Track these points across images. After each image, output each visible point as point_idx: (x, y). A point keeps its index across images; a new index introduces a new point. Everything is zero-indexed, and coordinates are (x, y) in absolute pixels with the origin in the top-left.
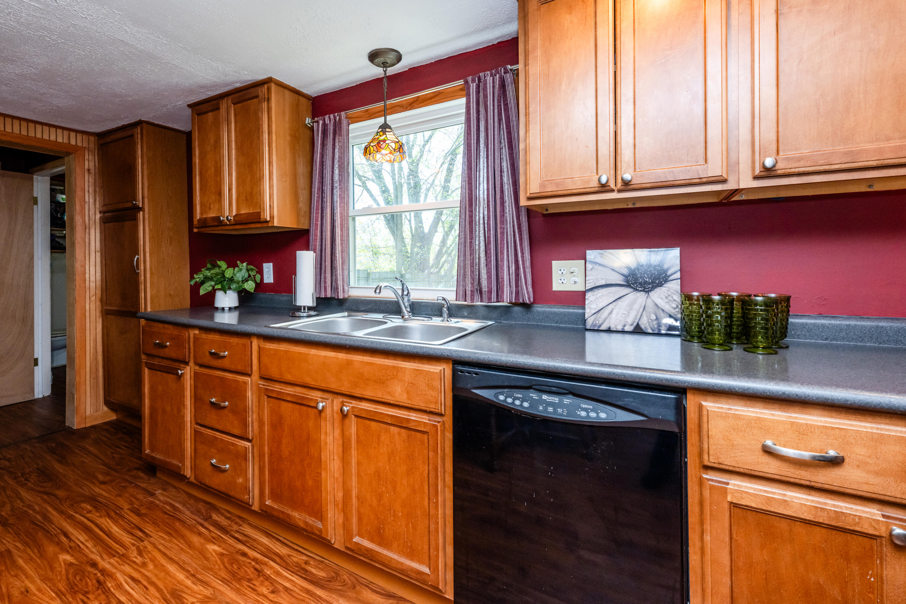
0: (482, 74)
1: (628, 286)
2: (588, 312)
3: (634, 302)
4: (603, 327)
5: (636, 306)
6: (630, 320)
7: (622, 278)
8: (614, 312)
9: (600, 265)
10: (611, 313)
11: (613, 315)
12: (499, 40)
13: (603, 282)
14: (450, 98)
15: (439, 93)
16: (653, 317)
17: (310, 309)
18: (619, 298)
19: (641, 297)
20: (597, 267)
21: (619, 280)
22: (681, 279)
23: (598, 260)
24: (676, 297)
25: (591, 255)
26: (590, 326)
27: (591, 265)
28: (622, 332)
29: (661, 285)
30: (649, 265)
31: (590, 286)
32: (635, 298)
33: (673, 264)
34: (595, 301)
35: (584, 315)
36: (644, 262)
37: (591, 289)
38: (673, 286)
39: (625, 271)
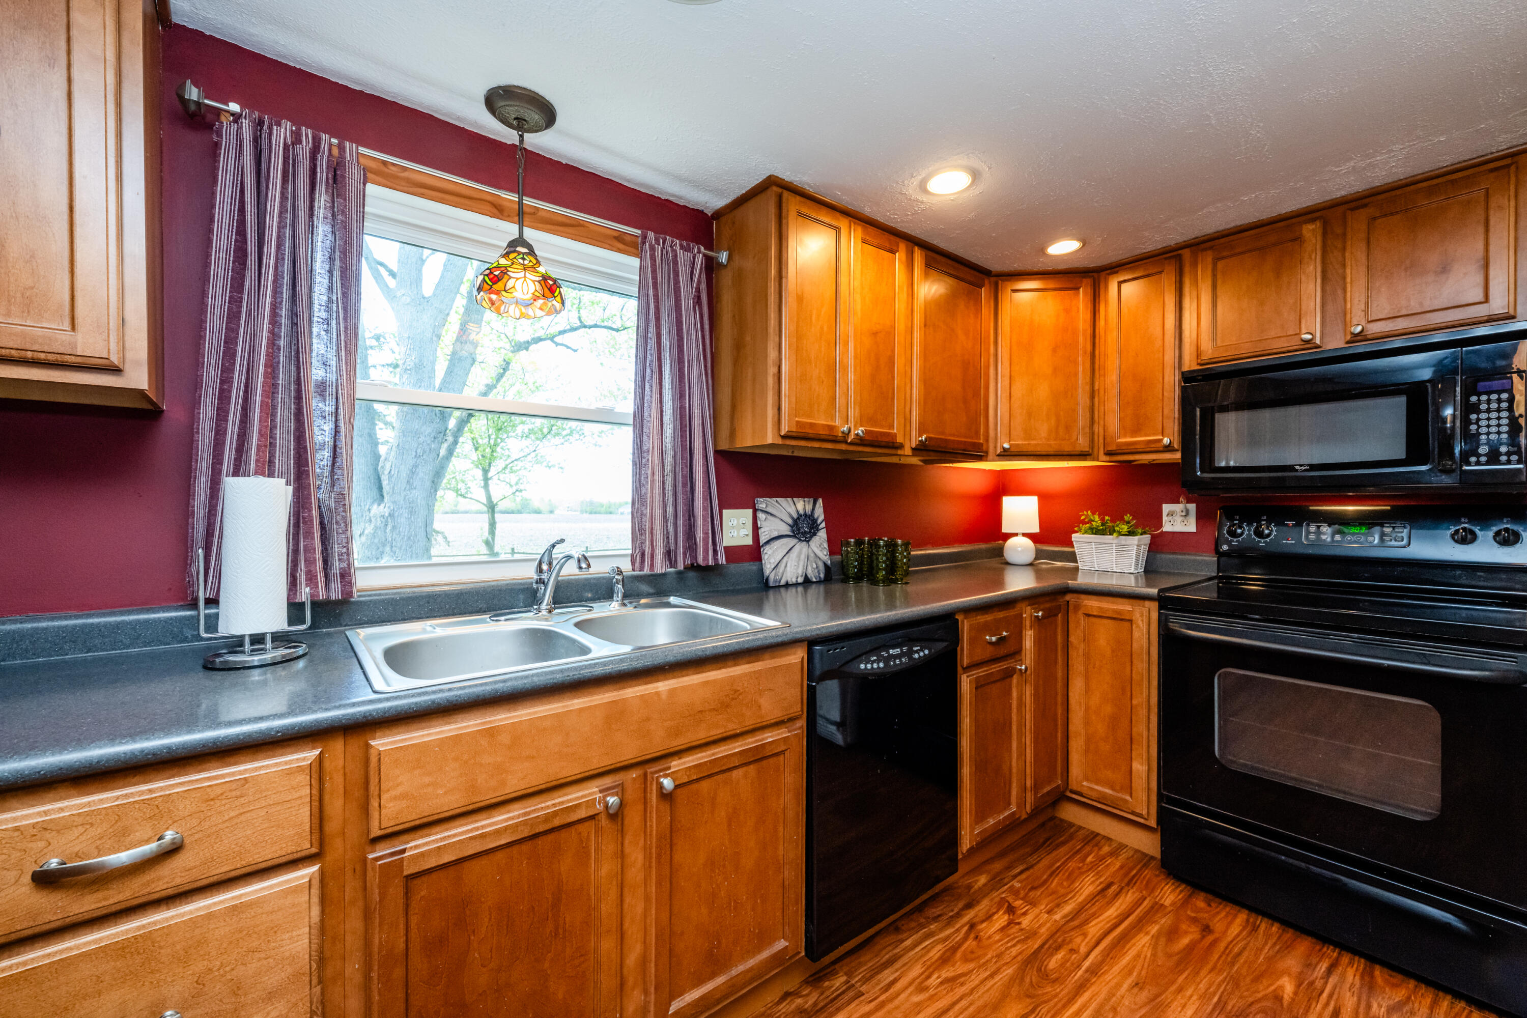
0: (668, 238)
1: (794, 536)
2: (768, 568)
3: (800, 553)
4: (783, 582)
5: (803, 556)
6: (800, 571)
7: (789, 528)
8: (789, 565)
9: (772, 515)
10: (786, 566)
11: (788, 568)
12: (671, 199)
13: (775, 534)
14: (597, 243)
15: (578, 224)
16: (815, 566)
17: (280, 638)
18: (790, 549)
19: (803, 547)
20: (769, 517)
21: (785, 530)
22: (826, 527)
23: (769, 510)
24: (826, 545)
25: (762, 503)
26: (771, 584)
27: (761, 516)
28: (796, 585)
29: (815, 534)
30: (805, 515)
31: (763, 540)
32: (801, 548)
33: (819, 513)
34: (771, 556)
35: (761, 570)
36: (802, 512)
37: (767, 542)
38: (822, 534)
39: (790, 521)
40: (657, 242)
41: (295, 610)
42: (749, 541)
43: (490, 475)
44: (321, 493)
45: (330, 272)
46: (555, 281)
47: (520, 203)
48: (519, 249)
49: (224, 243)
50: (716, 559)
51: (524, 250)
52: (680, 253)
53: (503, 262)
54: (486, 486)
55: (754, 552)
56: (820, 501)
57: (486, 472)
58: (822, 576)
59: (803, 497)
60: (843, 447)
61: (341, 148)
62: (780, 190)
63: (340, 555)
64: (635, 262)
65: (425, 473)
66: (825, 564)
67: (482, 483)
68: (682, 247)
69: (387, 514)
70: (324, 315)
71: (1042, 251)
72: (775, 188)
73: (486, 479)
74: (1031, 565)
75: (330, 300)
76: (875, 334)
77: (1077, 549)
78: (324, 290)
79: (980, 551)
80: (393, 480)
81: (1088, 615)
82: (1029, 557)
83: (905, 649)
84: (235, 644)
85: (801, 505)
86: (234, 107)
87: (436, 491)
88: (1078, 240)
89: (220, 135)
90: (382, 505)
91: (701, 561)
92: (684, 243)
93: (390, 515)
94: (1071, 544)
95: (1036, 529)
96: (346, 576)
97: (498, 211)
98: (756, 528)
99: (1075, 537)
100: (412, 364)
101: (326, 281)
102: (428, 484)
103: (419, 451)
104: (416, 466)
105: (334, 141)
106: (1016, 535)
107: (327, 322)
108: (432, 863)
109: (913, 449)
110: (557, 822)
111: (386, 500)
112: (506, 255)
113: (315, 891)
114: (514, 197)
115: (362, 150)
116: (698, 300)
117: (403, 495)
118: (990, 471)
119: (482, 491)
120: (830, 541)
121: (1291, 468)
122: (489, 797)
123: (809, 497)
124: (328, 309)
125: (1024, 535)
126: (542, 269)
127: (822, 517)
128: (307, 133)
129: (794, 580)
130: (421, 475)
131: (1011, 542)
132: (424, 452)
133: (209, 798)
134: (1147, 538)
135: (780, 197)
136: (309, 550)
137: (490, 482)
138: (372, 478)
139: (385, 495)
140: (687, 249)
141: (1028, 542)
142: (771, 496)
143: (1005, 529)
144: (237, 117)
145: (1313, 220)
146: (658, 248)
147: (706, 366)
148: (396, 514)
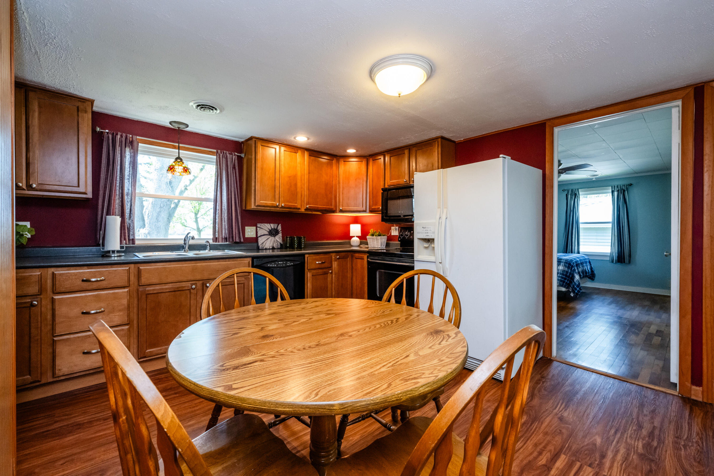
0: (225, 151)
1: (270, 235)
3: (271, 240)
4: (264, 248)
5: (272, 241)
6: (271, 245)
7: (268, 232)
10: (266, 244)
12: (228, 139)
13: (263, 234)
14: (205, 153)
16: (277, 244)
18: (268, 239)
19: (273, 238)
20: (261, 229)
21: (266, 233)
22: (282, 232)
23: (261, 227)
24: (281, 238)
25: (259, 225)
26: (260, 248)
27: (258, 229)
28: (269, 249)
29: (277, 235)
30: (274, 229)
31: (259, 235)
32: (272, 239)
33: (280, 228)
34: (261, 240)
35: (258, 245)
36: (273, 228)
37: (260, 236)
38: (280, 235)
39: (268, 230)
40: (221, 153)
41: (122, 247)
42: (255, 236)
43: (198, 216)
44: (127, 220)
45: (130, 167)
46: (187, 168)
47: (179, 146)
48: (178, 160)
49: (104, 162)
50: (240, 240)
51: (179, 160)
52: (228, 155)
53: (174, 164)
54: (196, 221)
55: (256, 240)
56: (280, 225)
57: (196, 214)
58: (279, 247)
59: (274, 223)
60: (278, 209)
61: (132, 137)
62: (255, 139)
63: (132, 234)
64: (215, 157)
65: (164, 215)
66: (281, 244)
67: (194, 220)
68: (229, 154)
69: (147, 233)
70: (128, 177)
71: (346, 151)
72: (254, 139)
73: (196, 218)
74: (358, 246)
75: (130, 174)
76: (290, 177)
77: (368, 241)
78: (128, 172)
79: (345, 242)
80: (150, 217)
81: (356, 258)
82: (358, 244)
83: (284, 262)
84: (109, 252)
85: (273, 226)
86: (107, 131)
87: (169, 222)
88: (355, 149)
89: (104, 137)
90: (145, 229)
91: (237, 240)
92: (230, 152)
93: (148, 233)
94: (366, 239)
95: (360, 235)
96: (133, 240)
97: (174, 147)
98: (257, 232)
99: (368, 237)
100: (159, 167)
101: (128, 170)
102: (166, 219)
103: (161, 205)
104: (160, 212)
105: (131, 136)
106: (354, 237)
107: (129, 179)
108: (152, 292)
109: (305, 210)
110: (180, 289)
111: (146, 226)
112: (174, 162)
113: (128, 293)
114: (177, 145)
115: (138, 137)
116: (234, 167)
117: (154, 224)
118: (351, 216)
119: (195, 224)
120: (283, 237)
121: (400, 216)
122: (164, 281)
123: (276, 223)
124: (129, 176)
125: (357, 237)
126: (184, 165)
127: (280, 229)
128: (124, 135)
129: (269, 248)
130: (163, 215)
131: (353, 239)
132: (164, 205)
133: (109, 272)
134: (386, 237)
135: (255, 141)
136: (125, 233)
137: (198, 219)
138: (140, 217)
139: (146, 224)
140: (231, 154)
141: (358, 239)
142: (262, 223)
143: (351, 235)
144: (107, 133)
145: (407, 149)
146: (221, 155)
147: (237, 187)
148: (151, 233)
